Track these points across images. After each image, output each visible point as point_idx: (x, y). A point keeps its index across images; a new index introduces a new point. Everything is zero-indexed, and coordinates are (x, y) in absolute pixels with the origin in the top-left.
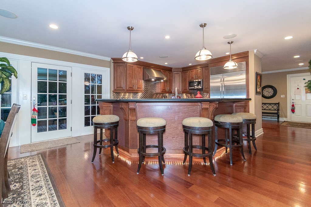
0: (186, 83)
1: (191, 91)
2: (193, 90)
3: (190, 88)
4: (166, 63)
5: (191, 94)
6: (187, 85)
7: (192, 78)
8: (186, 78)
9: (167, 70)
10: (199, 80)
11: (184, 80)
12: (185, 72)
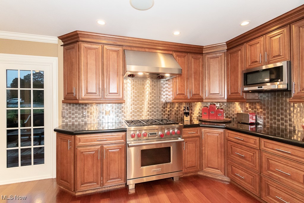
0: (237, 77)
1: (251, 96)
2: (257, 94)
3: (246, 89)
4: (177, 33)
5: (252, 103)
6: (237, 82)
7: (253, 62)
8: (238, 65)
9: (187, 52)
10: (279, 64)
11: (231, 71)
12: (234, 50)
